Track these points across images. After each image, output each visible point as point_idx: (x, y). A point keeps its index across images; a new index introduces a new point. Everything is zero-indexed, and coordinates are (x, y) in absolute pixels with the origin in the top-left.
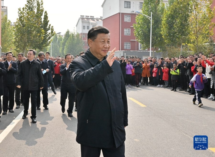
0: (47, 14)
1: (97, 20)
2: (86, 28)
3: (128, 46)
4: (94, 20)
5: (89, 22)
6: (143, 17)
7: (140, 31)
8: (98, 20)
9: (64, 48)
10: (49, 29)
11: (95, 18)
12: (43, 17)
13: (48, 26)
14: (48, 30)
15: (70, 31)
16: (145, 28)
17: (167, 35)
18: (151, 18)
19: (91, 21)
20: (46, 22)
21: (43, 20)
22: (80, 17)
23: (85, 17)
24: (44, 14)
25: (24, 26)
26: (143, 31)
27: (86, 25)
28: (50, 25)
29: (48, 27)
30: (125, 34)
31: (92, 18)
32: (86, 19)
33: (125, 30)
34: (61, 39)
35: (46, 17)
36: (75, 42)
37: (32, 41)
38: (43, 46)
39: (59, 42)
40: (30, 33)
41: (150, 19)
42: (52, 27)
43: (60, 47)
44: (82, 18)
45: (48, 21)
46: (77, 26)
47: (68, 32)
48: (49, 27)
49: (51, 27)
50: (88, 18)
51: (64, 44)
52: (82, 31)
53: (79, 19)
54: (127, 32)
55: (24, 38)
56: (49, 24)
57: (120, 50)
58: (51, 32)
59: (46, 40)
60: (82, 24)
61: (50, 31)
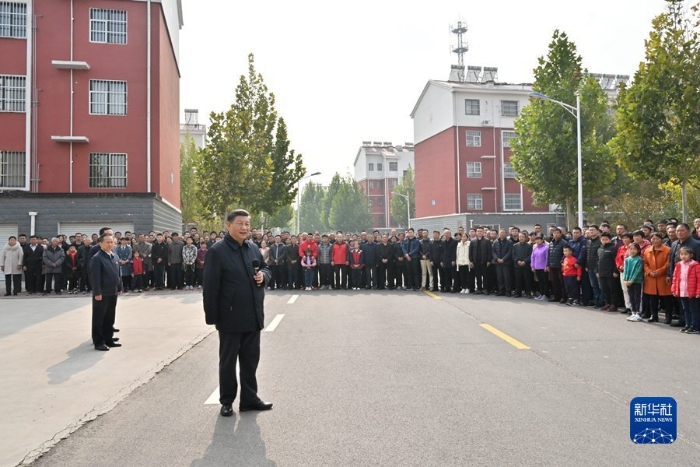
0: (284, 125)
1: (400, 149)
2: (375, 167)
3: (476, 202)
4: (392, 151)
5: (381, 155)
6: (537, 119)
7: (533, 154)
8: (400, 151)
9: (328, 213)
10: (291, 161)
11: (394, 145)
12: (274, 133)
13: (288, 154)
14: (287, 165)
15: (341, 176)
16: (547, 145)
17: (637, 155)
18: (578, 109)
19: (386, 153)
20: (283, 145)
21: (275, 140)
22: (362, 145)
23: (372, 145)
24: (276, 127)
25: (220, 148)
26: (539, 154)
27: (375, 162)
28: (292, 152)
29: (287, 157)
30: (469, 174)
31: (389, 147)
32: (374, 150)
33: (469, 167)
34: (322, 194)
35: (282, 133)
36: (351, 198)
37: (241, 188)
38: (277, 205)
39: (317, 200)
40: (235, 166)
41: (575, 112)
42: (300, 156)
43: (320, 210)
44: (367, 147)
45: (288, 142)
46: (355, 164)
47: (336, 178)
48: (291, 156)
49: (295, 155)
50: (378, 146)
51: (328, 204)
52: (367, 174)
53: (360, 151)
54: (473, 170)
55: (221, 181)
56: (290, 148)
57: (457, 212)
58: (294, 168)
59: (284, 190)
60: (367, 160)
61: (292, 167)
